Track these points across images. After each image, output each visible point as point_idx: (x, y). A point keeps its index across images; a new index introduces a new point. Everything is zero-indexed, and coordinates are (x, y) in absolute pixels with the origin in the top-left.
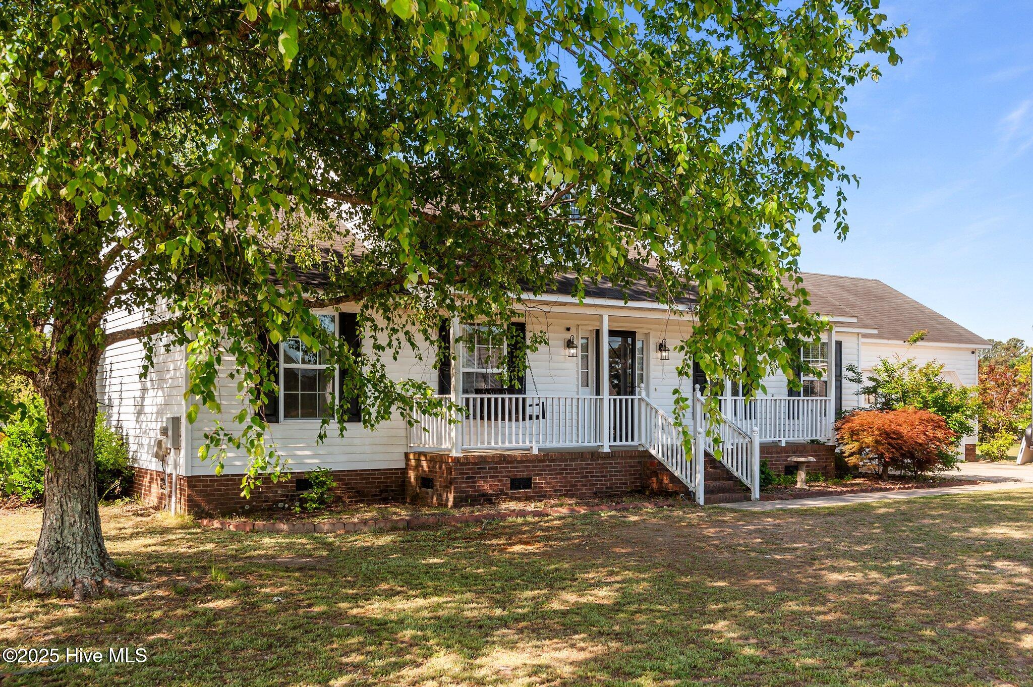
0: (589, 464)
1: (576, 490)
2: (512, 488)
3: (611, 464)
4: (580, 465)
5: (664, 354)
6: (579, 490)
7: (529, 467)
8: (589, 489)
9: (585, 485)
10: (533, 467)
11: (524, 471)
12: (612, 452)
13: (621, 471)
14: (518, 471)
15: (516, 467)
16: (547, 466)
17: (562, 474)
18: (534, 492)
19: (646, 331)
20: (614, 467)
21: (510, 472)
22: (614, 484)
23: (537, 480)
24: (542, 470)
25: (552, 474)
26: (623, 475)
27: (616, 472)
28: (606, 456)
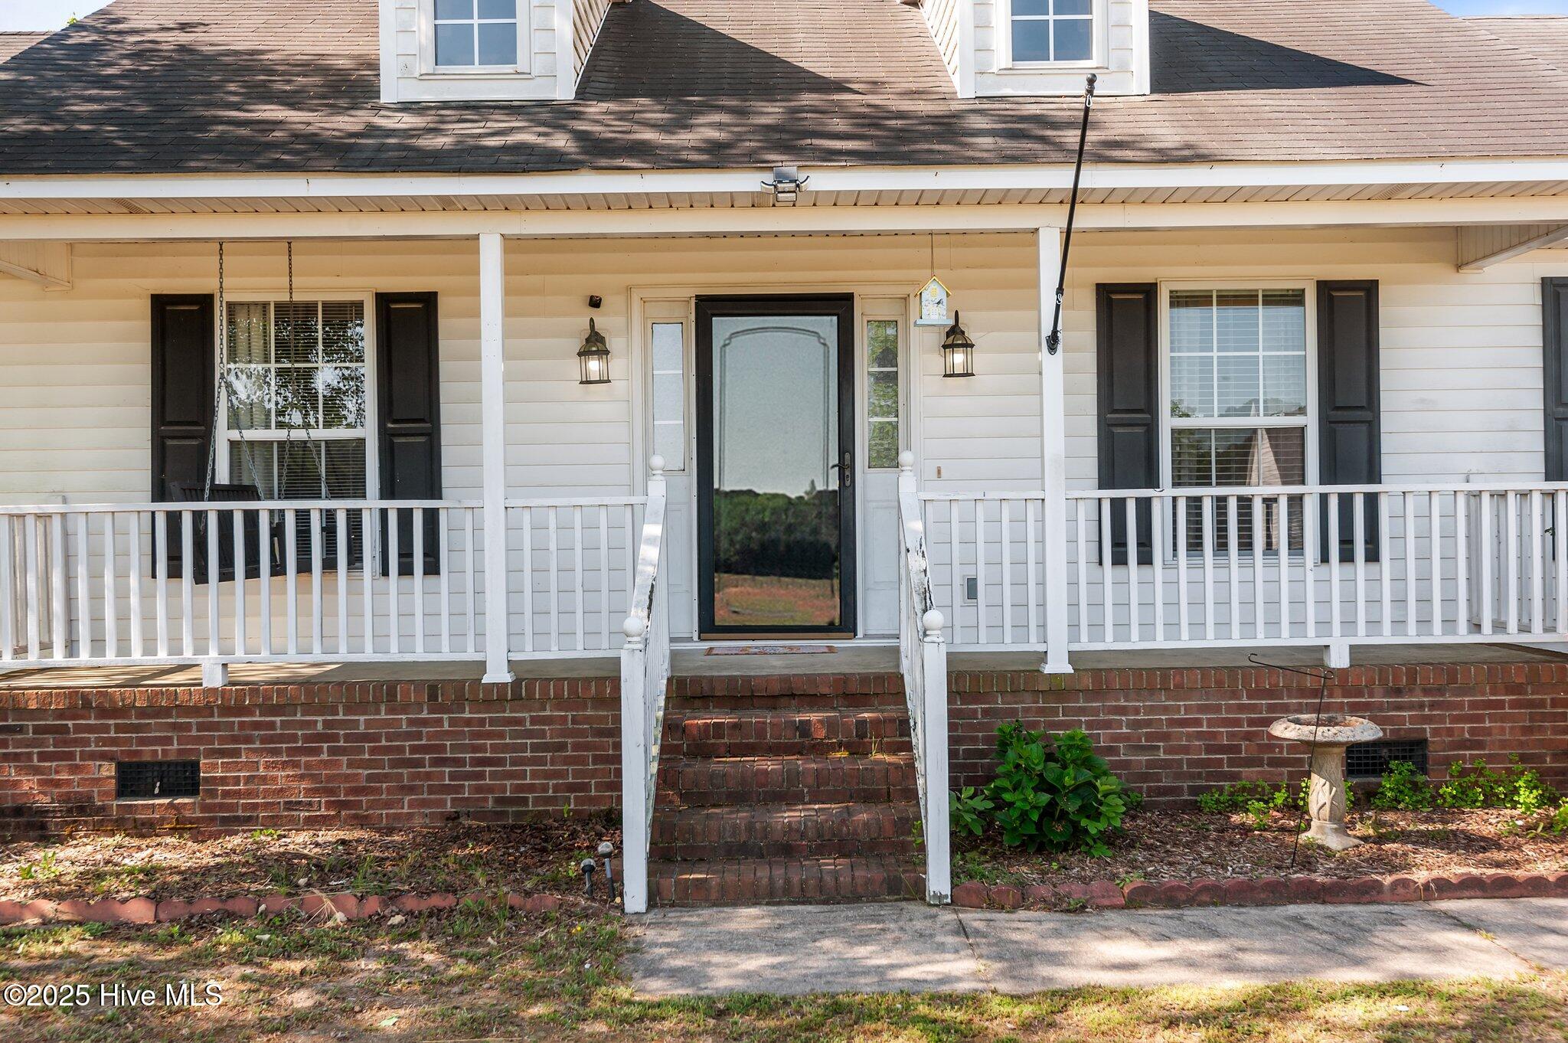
0: (425, 722)
1: (372, 805)
2: (121, 793)
3: (519, 722)
4: (386, 723)
5: (959, 357)
6: (388, 805)
7: (187, 727)
8: (424, 803)
9: (412, 790)
10: (201, 727)
11: (168, 741)
12: (516, 684)
13: (562, 747)
14: (142, 741)
15: (136, 728)
16: (257, 726)
17: (317, 751)
18: (205, 808)
19: (902, 291)
20: (530, 734)
21: (114, 742)
22: (531, 788)
23: (211, 769)
24: (235, 739)
25: (275, 752)
26: (567, 761)
27: (535, 748)
28: (496, 697)
